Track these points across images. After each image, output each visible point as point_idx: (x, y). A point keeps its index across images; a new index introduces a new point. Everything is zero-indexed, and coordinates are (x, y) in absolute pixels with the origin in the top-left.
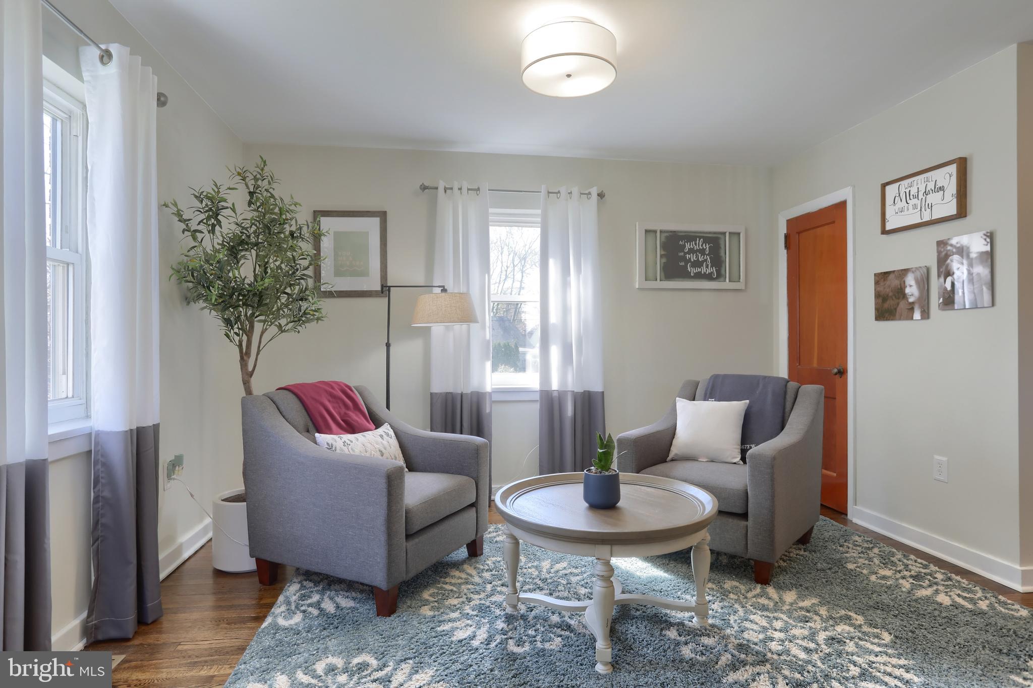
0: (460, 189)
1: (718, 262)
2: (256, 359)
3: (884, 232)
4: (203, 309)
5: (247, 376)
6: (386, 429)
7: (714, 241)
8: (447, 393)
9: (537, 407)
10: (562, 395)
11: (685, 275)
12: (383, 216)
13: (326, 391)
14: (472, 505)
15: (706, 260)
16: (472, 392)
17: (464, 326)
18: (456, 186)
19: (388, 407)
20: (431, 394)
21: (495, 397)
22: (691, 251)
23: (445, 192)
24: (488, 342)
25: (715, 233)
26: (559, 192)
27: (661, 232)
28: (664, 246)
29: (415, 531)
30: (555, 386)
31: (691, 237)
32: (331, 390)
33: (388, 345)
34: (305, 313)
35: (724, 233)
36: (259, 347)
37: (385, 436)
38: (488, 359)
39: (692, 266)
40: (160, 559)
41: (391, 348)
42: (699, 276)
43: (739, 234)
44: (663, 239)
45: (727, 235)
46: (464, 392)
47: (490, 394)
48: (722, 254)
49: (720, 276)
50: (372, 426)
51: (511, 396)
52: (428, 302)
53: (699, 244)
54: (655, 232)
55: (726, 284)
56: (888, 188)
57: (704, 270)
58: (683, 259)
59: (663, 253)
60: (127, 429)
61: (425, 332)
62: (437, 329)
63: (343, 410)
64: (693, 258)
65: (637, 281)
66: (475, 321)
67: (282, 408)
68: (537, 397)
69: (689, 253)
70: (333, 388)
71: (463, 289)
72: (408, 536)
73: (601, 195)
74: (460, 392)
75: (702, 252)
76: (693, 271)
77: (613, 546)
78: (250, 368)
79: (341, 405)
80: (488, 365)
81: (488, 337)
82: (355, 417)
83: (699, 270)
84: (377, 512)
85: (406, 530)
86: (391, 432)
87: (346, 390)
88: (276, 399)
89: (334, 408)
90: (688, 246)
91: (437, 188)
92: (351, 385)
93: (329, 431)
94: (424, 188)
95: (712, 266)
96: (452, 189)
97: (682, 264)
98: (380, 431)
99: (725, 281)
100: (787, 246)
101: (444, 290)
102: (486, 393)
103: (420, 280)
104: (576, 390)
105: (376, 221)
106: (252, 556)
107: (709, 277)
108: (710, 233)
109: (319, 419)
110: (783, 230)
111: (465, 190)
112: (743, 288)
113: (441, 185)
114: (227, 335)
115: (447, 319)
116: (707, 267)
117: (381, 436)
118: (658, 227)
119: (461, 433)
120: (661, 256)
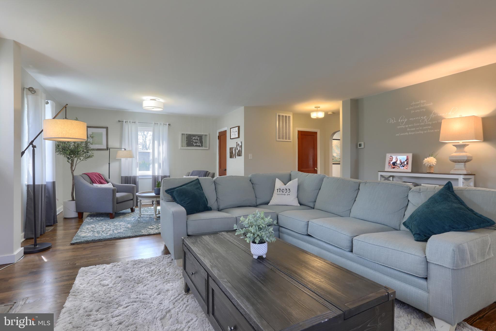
0: (130, 122)
1: (201, 142)
2: (75, 167)
3: (231, 139)
4: (58, 154)
5: (72, 171)
6: (110, 183)
7: (201, 137)
8: (126, 177)
9: (151, 180)
10: (158, 176)
11: (193, 146)
12: (107, 128)
13: (95, 175)
14: (132, 200)
15: (198, 142)
16: (133, 176)
17: (131, 159)
18: (129, 121)
19: (109, 178)
20: (121, 176)
21: (140, 177)
22: (194, 139)
23: (126, 122)
24: (138, 163)
25: (201, 135)
26: (158, 124)
27: (186, 134)
28: (187, 138)
29: (118, 202)
30: (156, 174)
31: (194, 136)
32: (95, 174)
33: (109, 164)
34: (89, 156)
35: (203, 135)
36: (76, 164)
37: (110, 185)
38: (138, 167)
39: (194, 143)
40: (57, 210)
41: (110, 164)
42: (196, 146)
43: (207, 135)
44: (187, 136)
45: (204, 135)
46: (131, 176)
47: (138, 176)
48: (203, 140)
49: (202, 146)
50: (107, 183)
51: (144, 177)
52: (121, 153)
53: (196, 138)
54: (185, 134)
55: (204, 148)
56: (231, 129)
57: (198, 144)
58: (192, 141)
59: (187, 140)
60: (53, 181)
61: (120, 160)
62: (123, 160)
63: (99, 179)
64: (195, 141)
65: (180, 147)
66: (134, 157)
67: (84, 178)
68: (151, 177)
69: (194, 140)
70: (96, 174)
71: (131, 149)
72: (117, 203)
73: (169, 125)
74: (130, 176)
75: (197, 140)
76: (195, 144)
77: (157, 198)
78: (73, 169)
79: (98, 178)
80: (138, 169)
81: (138, 162)
82: (102, 181)
83: (196, 144)
84: (111, 198)
85: (117, 202)
86: (111, 184)
87: (99, 175)
88: (82, 176)
89: (97, 178)
90: (193, 138)
91: (123, 122)
92: (101, 173)
93: (96, 183)
94: (119, 121)
95: (200, 143)
96: (127, 122)
97: (192, 143)
98: (109, 184)
99: (203, 147)
100: (219, 139)
101: (125, 150)
102: (137, 176)
103: (118, 147)
104: (162, 175)
105: (105, 129)
106: (77, 212)
107: (199, 146)
108: (199, 135)
109: (94, 181)
110: (218, 135)
111: (131, 122)
112: (208, 149)
113: (124, 121)
114: (68, 161)
115: (126, 157)
116: (199, 143)
117: (109, 185)
118: (185, 133)
119: (130, 184)
120: (186, 141)
